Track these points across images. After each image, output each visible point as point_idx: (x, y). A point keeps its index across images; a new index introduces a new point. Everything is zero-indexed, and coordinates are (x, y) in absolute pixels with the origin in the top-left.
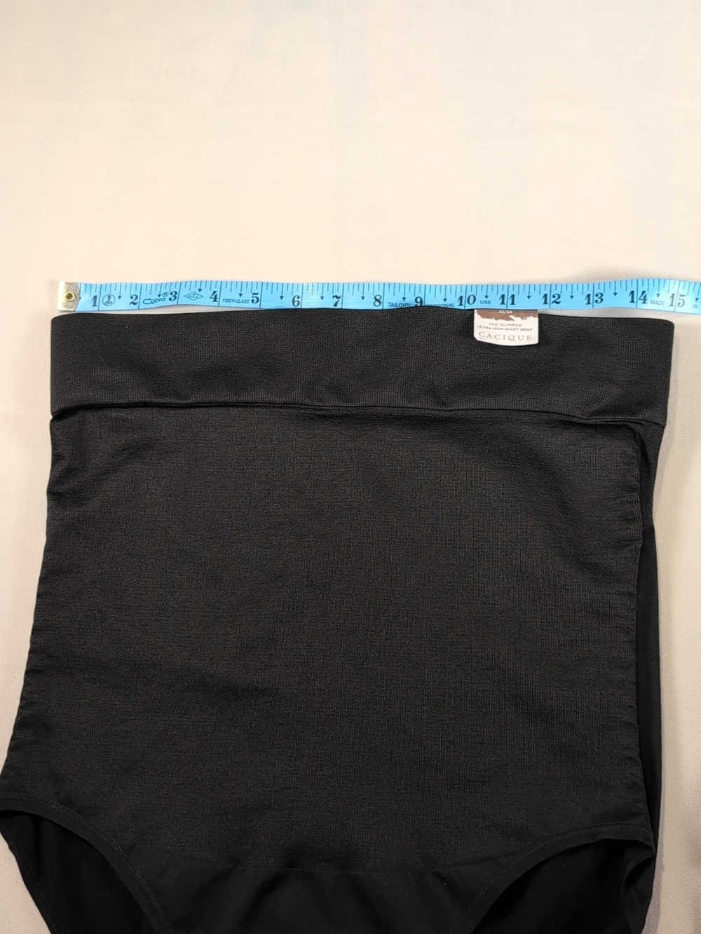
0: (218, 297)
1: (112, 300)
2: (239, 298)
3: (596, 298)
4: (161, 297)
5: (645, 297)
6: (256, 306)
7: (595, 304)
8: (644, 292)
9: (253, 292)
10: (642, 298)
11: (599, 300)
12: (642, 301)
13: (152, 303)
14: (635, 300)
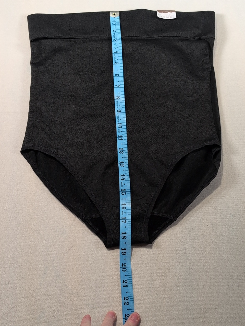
0: (116, 53)
1: (114, 25)
2: (116, 59)
3: (122, 164)
4: (115, 37)
5: (123, 180)
6: (114, 64)
7: (120, 164)
8: (125, 179)
9: (119, 63)
10: (123, 179)
11: (121, 165)
12: (122, 179)
13: (113, 35)
14: (122, 176)
